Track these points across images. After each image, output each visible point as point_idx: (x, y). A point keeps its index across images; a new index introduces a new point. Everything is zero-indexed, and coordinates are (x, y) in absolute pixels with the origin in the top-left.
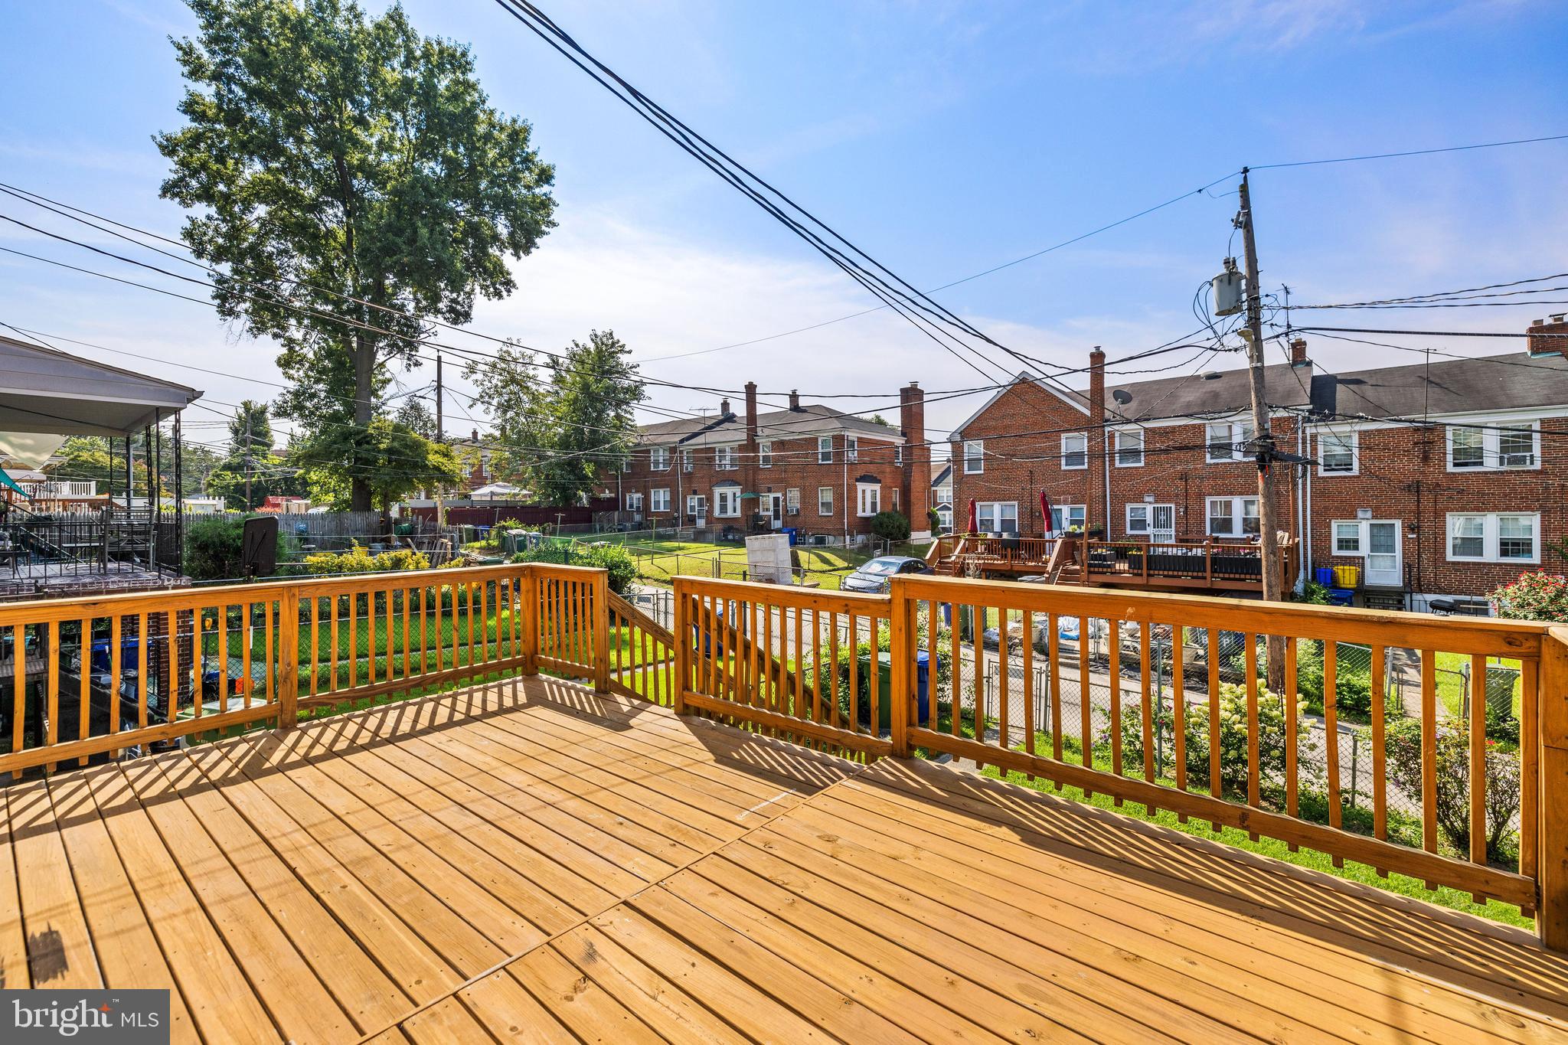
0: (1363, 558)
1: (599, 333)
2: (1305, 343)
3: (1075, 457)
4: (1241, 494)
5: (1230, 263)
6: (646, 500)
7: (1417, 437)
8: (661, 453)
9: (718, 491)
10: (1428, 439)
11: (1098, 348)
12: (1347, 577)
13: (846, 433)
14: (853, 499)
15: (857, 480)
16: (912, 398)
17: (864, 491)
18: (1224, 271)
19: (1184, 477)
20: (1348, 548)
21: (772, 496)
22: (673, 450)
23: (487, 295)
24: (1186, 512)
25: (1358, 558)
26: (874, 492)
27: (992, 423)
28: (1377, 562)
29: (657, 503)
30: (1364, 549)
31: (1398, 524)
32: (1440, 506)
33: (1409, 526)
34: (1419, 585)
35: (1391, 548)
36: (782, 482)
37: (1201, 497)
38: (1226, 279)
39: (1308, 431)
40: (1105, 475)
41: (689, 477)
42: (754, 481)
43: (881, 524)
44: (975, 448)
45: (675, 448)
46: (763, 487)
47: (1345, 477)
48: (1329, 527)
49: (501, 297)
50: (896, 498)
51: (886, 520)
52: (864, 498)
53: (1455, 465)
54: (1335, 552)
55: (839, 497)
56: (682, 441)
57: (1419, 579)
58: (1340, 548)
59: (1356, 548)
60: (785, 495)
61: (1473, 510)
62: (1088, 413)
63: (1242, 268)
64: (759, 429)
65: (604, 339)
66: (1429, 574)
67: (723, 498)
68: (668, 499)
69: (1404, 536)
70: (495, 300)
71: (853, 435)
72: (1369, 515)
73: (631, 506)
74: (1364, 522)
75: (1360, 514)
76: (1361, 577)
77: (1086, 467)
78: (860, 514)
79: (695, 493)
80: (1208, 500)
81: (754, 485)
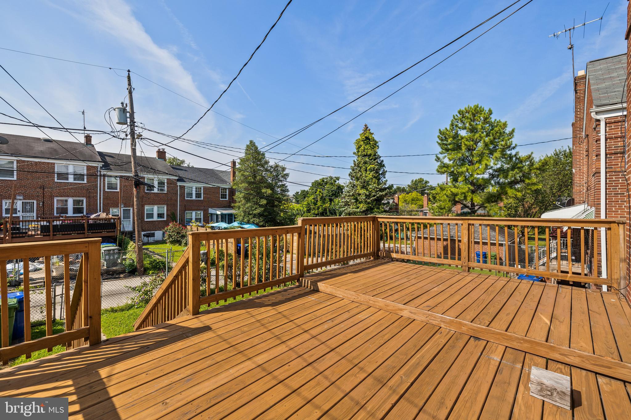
2: (91, 137)
4: (73, 197)
5: (123, 105)
19: (43, 188)
24: (43, 205)
28: (125, 223)
31: (131, 209)
32: (144, 203)
35: (129, 218)
37: (52, 198)
38: (122, 110)
39: (102, 173)
47: (114, 192)
48: (109, 210)
61: (151, 204)
63: (128, 109)
72: (123, 206)
74: (121, 208)
80: (55, 199)
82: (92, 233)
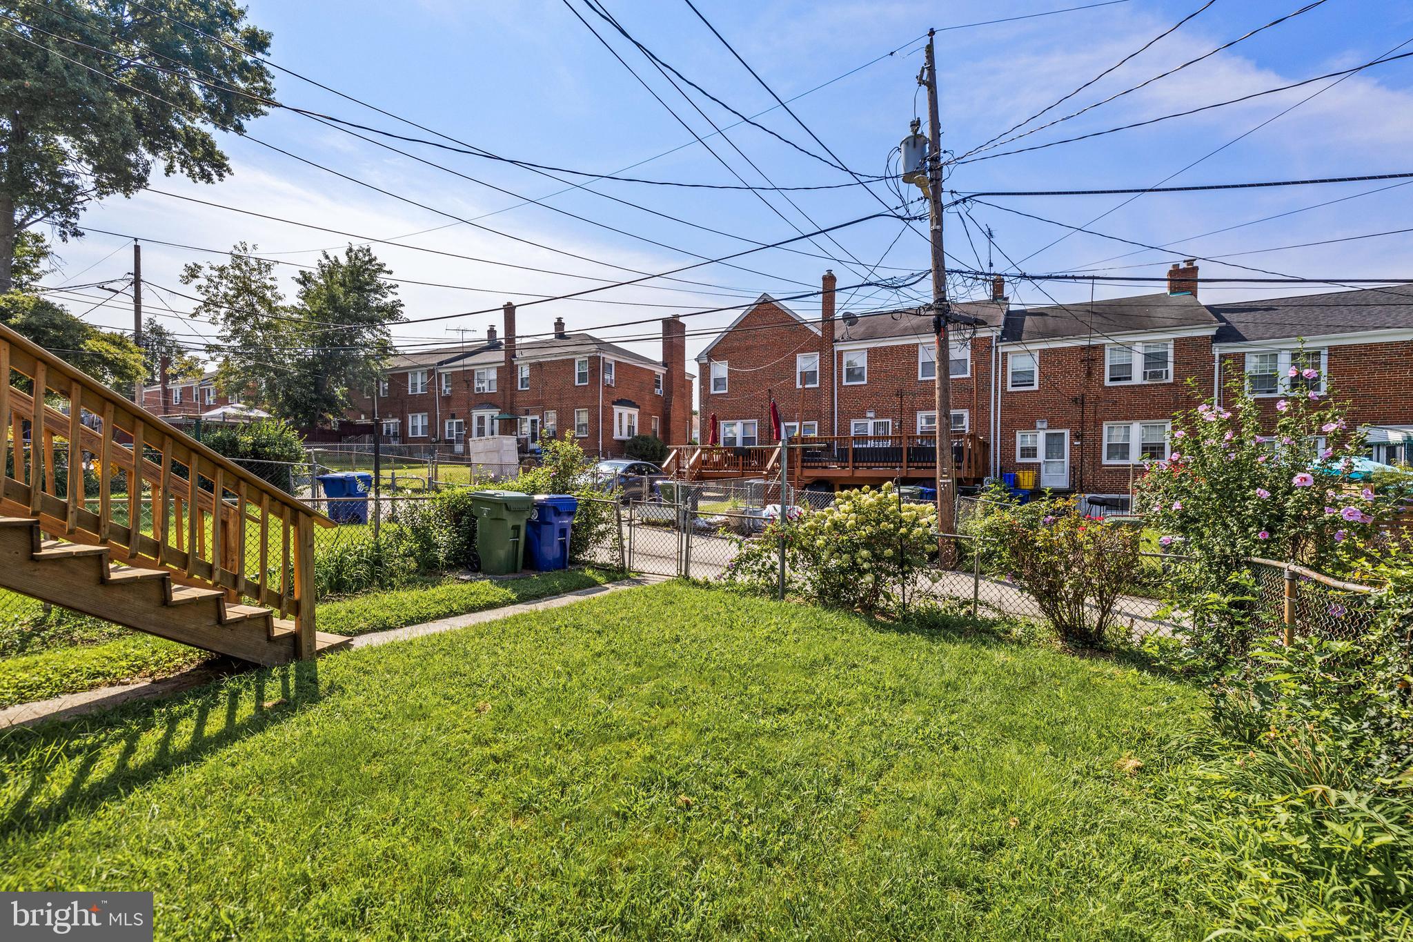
0: (1040, 464)
1: (355, 248)
3: (808, 377)
5: (916, 124)
6: (404, 425)
7: (1084, 355)
8: (419, 375)
9: (476, 414)
10: (1092, 357)
11: (829, 271)
12: (1026, 480)
13: (602, 355)
14: (609, 421)
15: (614, 403)
16: (673, 330)
17: (620, 415)
18: (911, 134)
19: (900, 394)
20: (1028, 456)
21: (529, 418)
22: (431, 373)
23: (191, 174)
24: (900, 426)
25: (1036, 464)
26: (630, 416)
27: (736, 344)
28: (1051, 467)
29: (415, 428)
30: (1041, 457)
31: (1067, 432)
32: (1099, 416)
33: (1075, 435)
34: (1081, 487)
35: (1061, 454)
36: (539, 405)
37: (913, 412)
38: (911, 141)
39: (1000, 351)
40: (833, 393)
41: (447, 400)
42: (512, 403)
43: (635, 446)
44: (721, 370)
45: (433, 370)
46: (521, 409)
47: (1028, 392)
48: (1015, 437)
49: (209, 180)
50: (655, 424)
51: (640, 442)
52: (620, 421)
53: (1112, 380)
54: (1019, 460)
55: (594, 419)
56: (441, 363)
57: (1081, 481)
58: (1022, 456)
59: (1035, 456)
60: (542, 417)
61: (1123, 419)
62: (820, 334)
64: (517, 352)
65: (361, 255)
66: (1089, 476)
67: (481, 420)
68: (426, 423)
69: (1071, 443)
70: (202, 183)
71: (610, 358)
72: (1045, 425)
73: (388, 432)
74: (1041, 432)
75: (1039, 425)
76: (1037, 480)
77: (817, 385)
78: (616, 436)
79: (453, 417)
80: (919, 415)
81: (511, 408)
82: (917, 468)
